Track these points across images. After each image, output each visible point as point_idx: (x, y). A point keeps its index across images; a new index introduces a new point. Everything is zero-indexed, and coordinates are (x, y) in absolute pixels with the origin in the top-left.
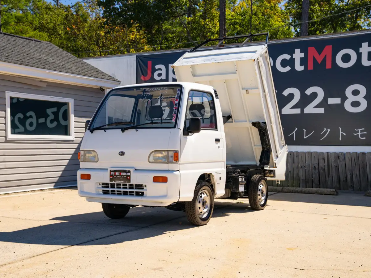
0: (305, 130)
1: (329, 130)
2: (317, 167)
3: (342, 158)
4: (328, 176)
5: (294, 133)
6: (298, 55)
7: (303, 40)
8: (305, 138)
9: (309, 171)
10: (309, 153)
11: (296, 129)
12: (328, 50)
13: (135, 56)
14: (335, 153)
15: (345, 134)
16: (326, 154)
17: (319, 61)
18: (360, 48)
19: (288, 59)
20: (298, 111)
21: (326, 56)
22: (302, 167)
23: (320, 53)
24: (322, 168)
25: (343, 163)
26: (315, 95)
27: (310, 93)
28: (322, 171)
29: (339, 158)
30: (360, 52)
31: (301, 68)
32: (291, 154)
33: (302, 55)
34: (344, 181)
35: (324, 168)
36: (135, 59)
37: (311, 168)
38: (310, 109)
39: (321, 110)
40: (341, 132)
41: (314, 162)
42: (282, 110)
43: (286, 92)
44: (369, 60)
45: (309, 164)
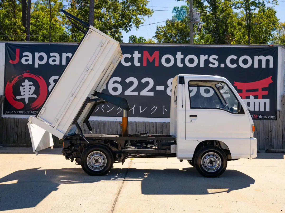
0: (141, 107)
1: (157, 107)
2: (149, 132)
3: (165, 126)
5: (133, 109)
6: (136, 55)
7: (140, 46)
8: (141, 112)
10: (144, 122)
11: (135, 106)
12: (156, 54)
13: (4, 44)
14: (161, 123)
15: (167, 110)
16: (155, 123)
17: (151, 61)
18: (176, 55)
19: (130, 57)
20: (136, 94)
21: (155, 58)
22: (138, 132)
23: (151, 55)
24: (152, 132)
25: (166, 129)
26: (147, 83)
27: (144, 82)
29: (163, 126)
30: (176, 57)
31: (139, 65)
32: (131, 123)
33: (139, 56)
36: (4, 45)
38: (144, 93)
39: (152, 94)
40: (164, 109)
41: (147, 129)
42: (125, 92)
43: (128, 80)
44: (181, 63)
45: (143, 130)
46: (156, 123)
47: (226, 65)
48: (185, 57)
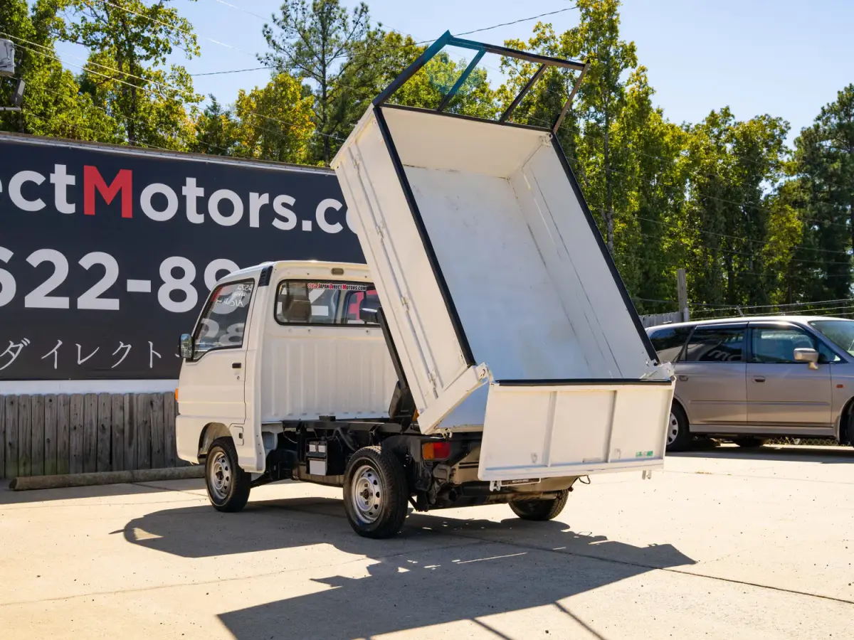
0: (79, 346)
1: (129, 346)
2: (107, 426)
3: (157, 403)
4: (130, 444)
5: (54, 352)
7: (72, 149)
8: (80, 362)
9: (91, 435)
10: (92, 395)
11: (60, 343)
12: (124, 178)
14: (146, 394)
15: (160, 356)
16: (128, 396)
17: (108, 199)
18: (183, 187)
19: (39, 183)
20: (63, 303)
21: (120, 192)
22: (75, 428)
23: (109, 180)
24: (118, 427)
25: (160, 414)
26: (99, 271)
27: (90, 266)
28: (118, 435)
29: (152, 404)
30: (183, 194)
31: (70, 209)
32: (51, 401)
33: (71, 180)
34: (158, 452)
35: (122, 427)
37: (94, 430)
38: (90, 300)
39: (113, 304)
40: (152, 351)
41: (101, 416)
42: (27, 298)
43: (35, 259)
44: (199, 212)
45: (91, 420)
46: (131, 395)
47: (315, 225)
48: (208, 194)
